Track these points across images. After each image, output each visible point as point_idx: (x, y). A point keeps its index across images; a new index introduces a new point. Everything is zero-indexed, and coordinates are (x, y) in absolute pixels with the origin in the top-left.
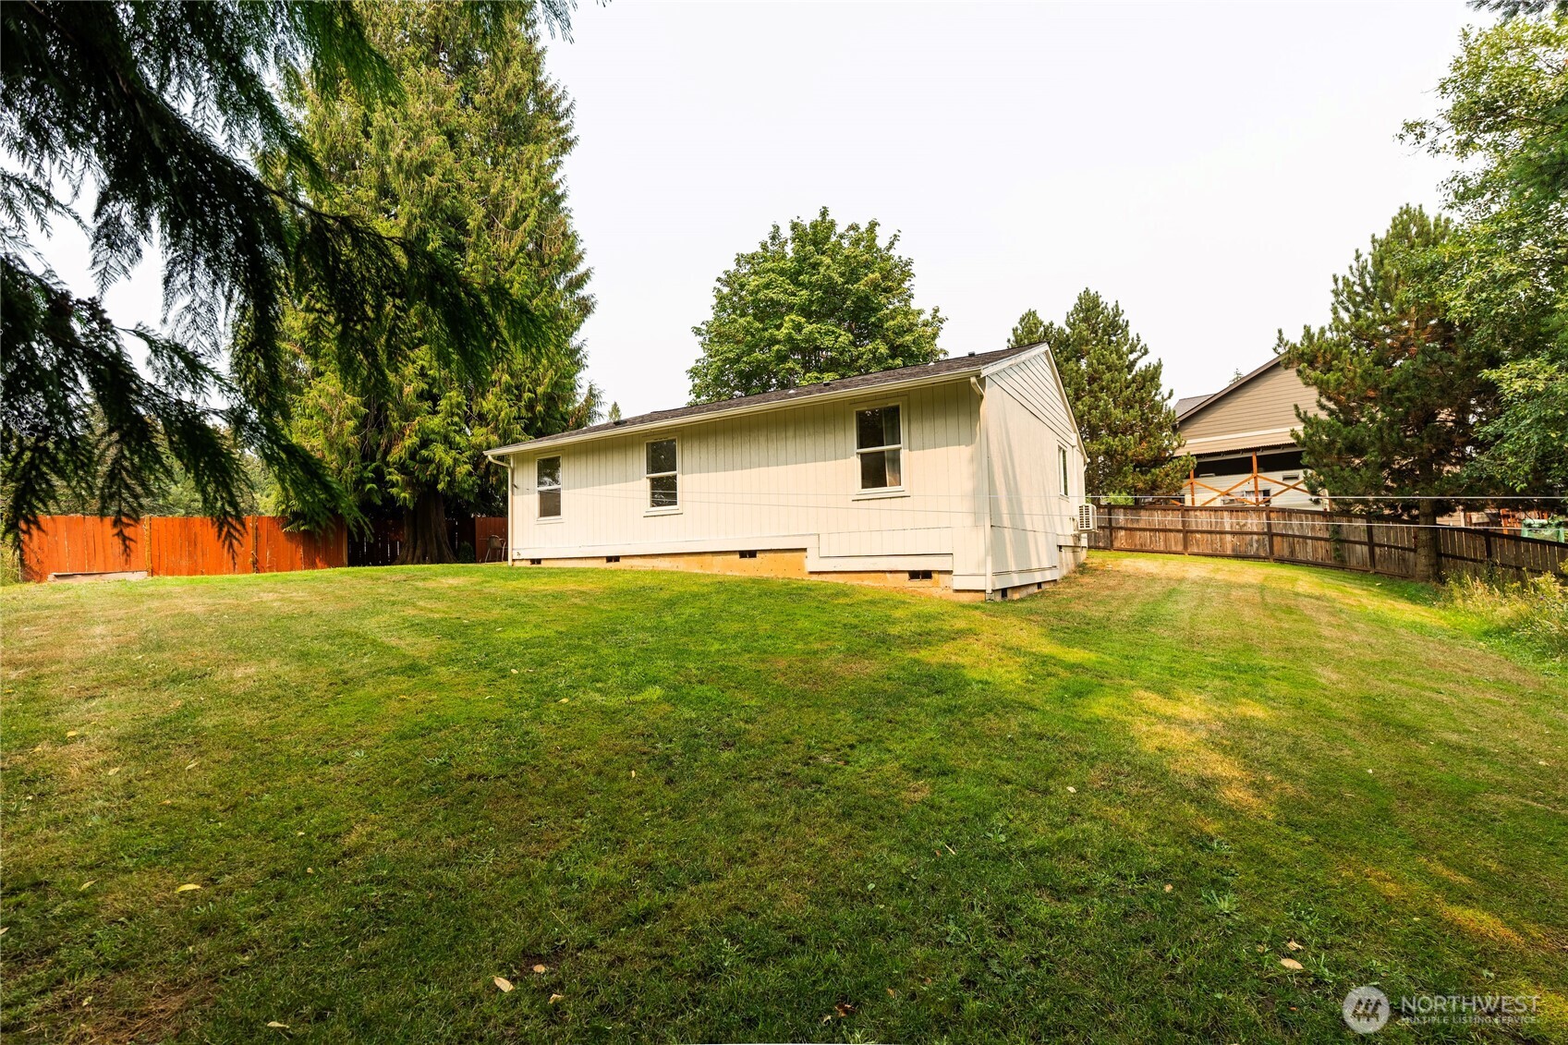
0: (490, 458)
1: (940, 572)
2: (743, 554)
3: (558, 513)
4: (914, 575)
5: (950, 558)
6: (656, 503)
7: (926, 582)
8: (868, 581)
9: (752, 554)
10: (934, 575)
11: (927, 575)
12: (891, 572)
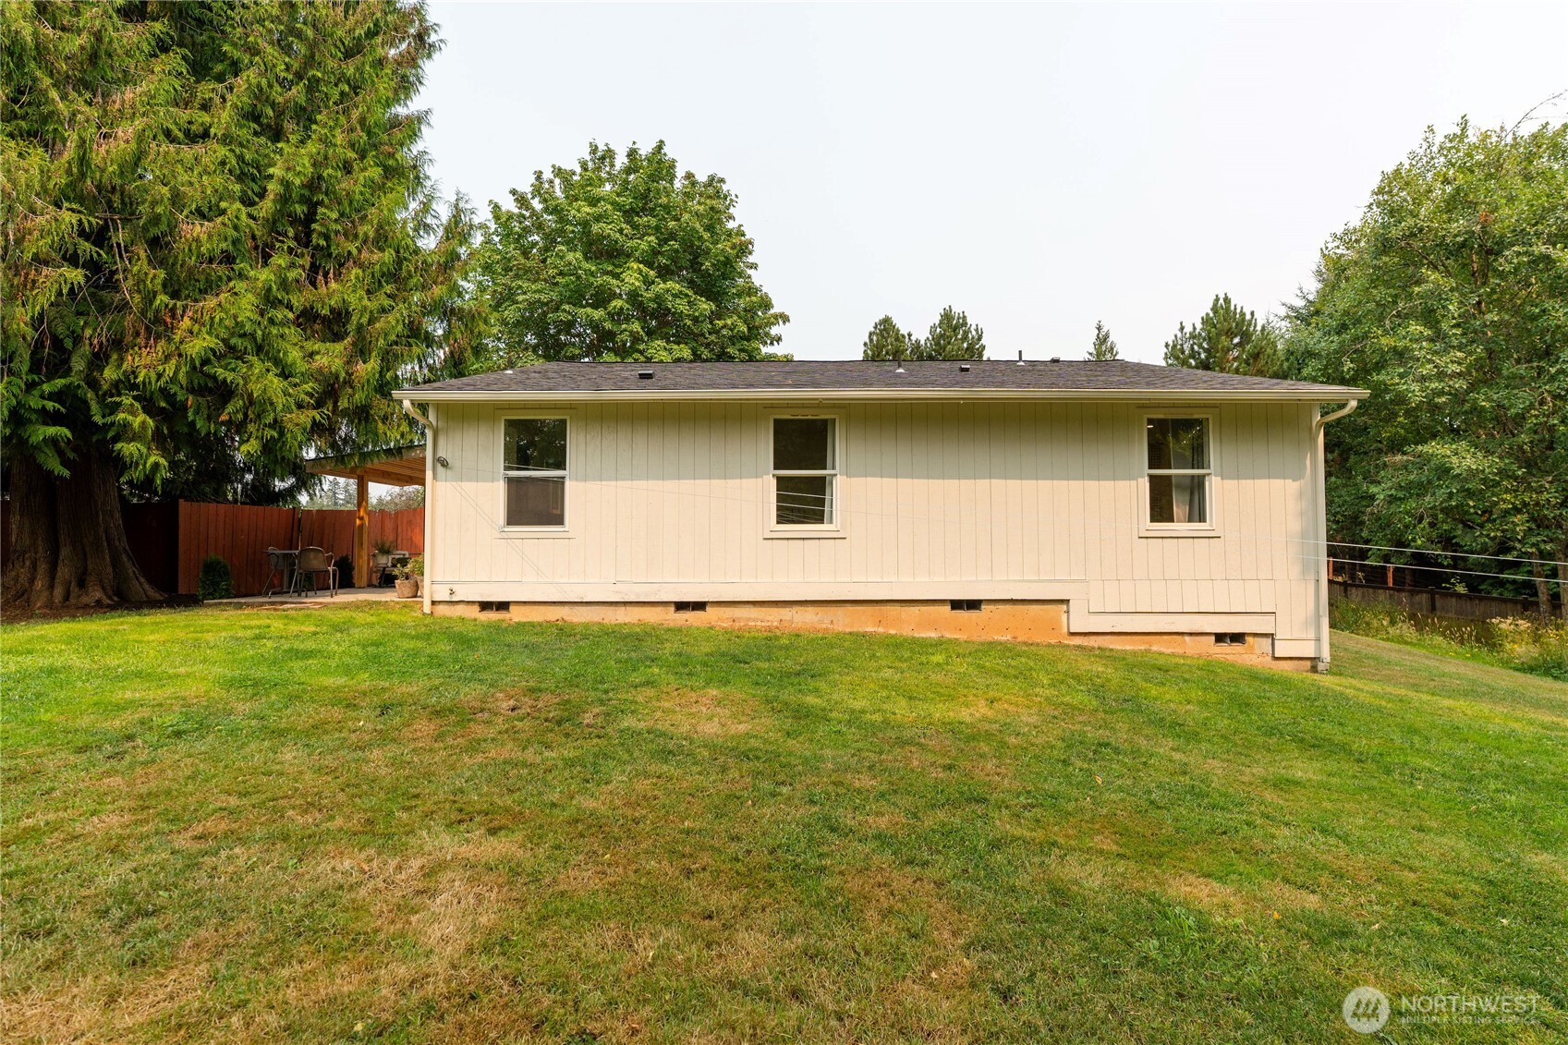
0: (407, 404)
1: (1255, 635)
2: (957, 605)
3: (558, 520)
4: (1220, 638)
5: (1272, 618)
6: (785, 516)
7: (1237, 647)
8: (1158, 646)
9: (973, 605)
10: (1250, 639)
11: (1237, 638)
12: (1191, 634)
